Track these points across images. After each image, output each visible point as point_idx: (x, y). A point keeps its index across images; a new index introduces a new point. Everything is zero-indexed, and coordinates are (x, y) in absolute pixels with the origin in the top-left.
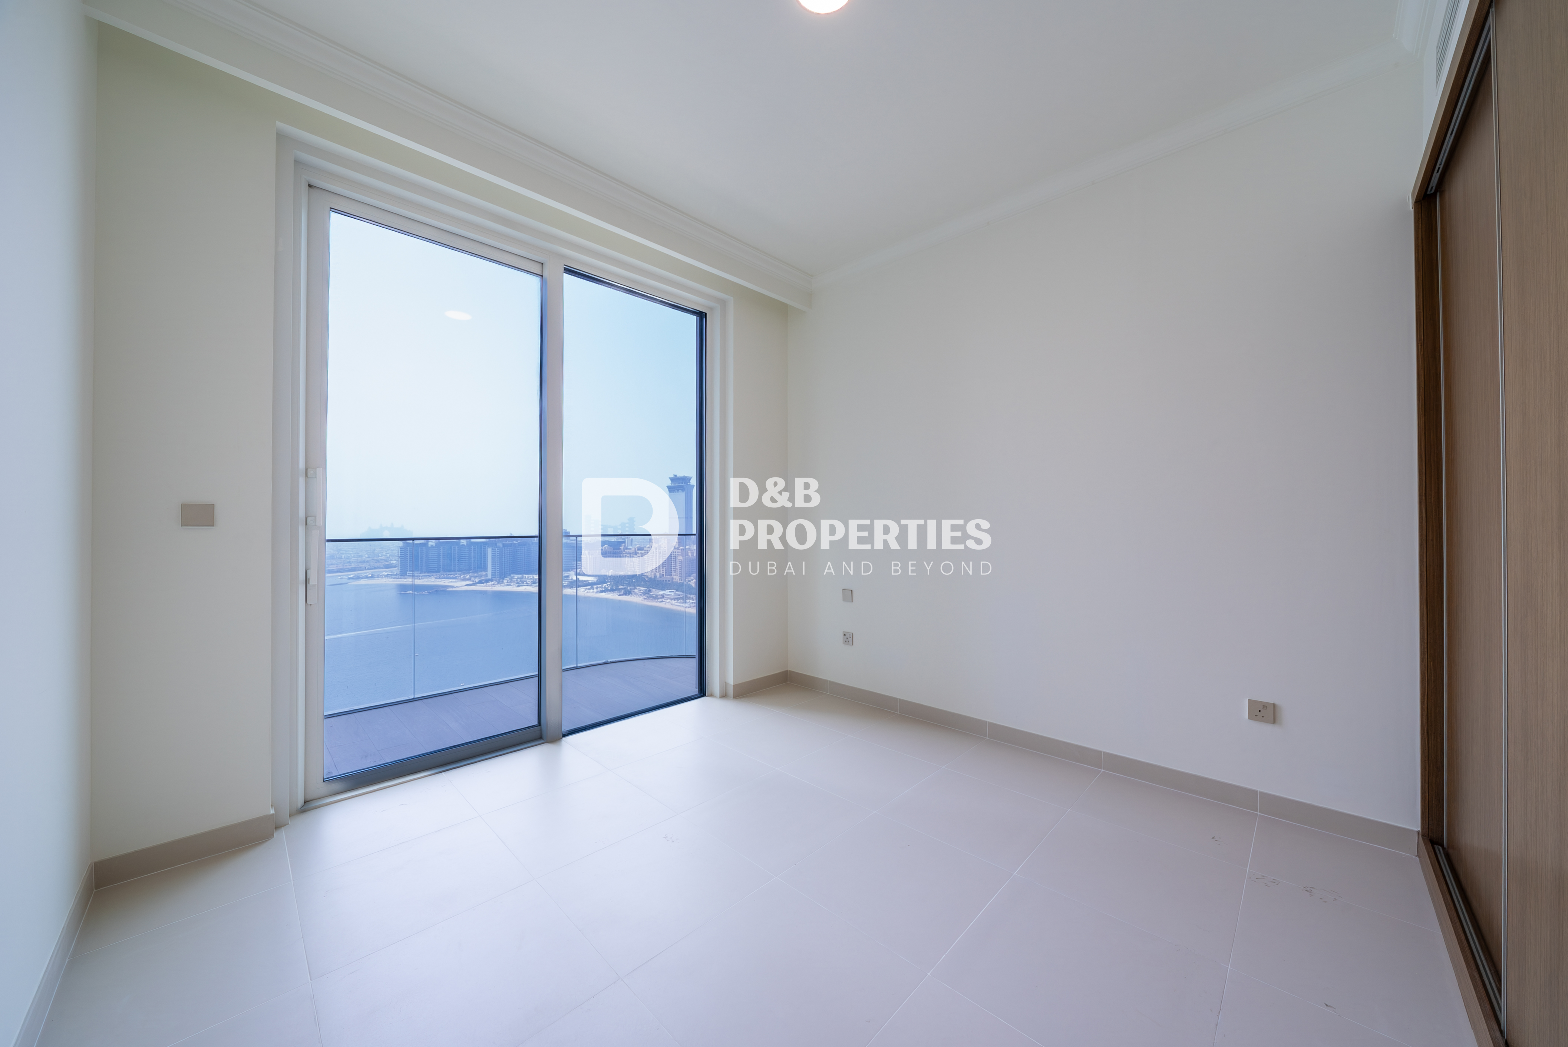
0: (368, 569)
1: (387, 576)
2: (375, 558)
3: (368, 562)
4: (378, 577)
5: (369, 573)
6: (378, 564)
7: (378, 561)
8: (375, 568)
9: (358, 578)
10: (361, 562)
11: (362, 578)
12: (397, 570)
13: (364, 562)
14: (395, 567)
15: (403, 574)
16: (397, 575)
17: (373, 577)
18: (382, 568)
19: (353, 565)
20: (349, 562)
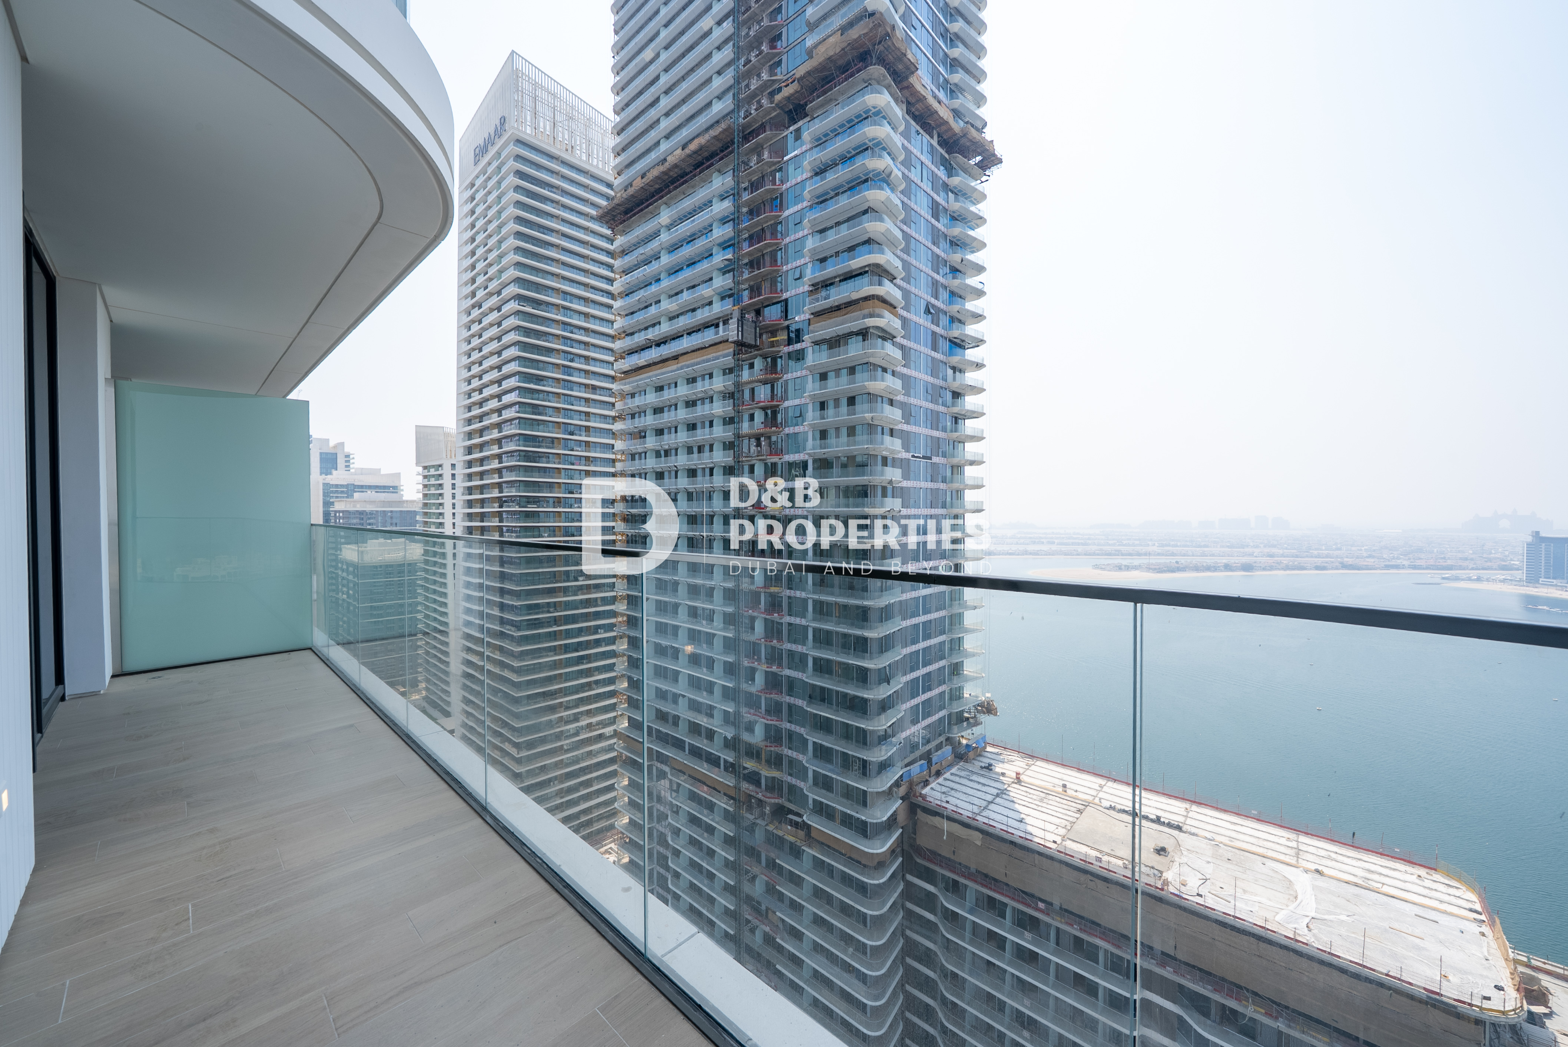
0: (1472, 569)
1: (1504, 581)
2: (1485, 556)
3: (1472, 559)
4: (1488, 580)
5: (1474, 574)
6: (1489, 564)
7: (1490, 560)
8: (1484, 569)
9: (1457, 579)
10: (1461, 559)
11: (1463, 580)
12: (1521, 575)
13: (1466, 559)
14: (1518, 569)
15: (1533, 579)
16: (1521, 580)
17: (1479, 579)
18: (1496, 569)
19: (1449, 562)
20: (1444, 558)
